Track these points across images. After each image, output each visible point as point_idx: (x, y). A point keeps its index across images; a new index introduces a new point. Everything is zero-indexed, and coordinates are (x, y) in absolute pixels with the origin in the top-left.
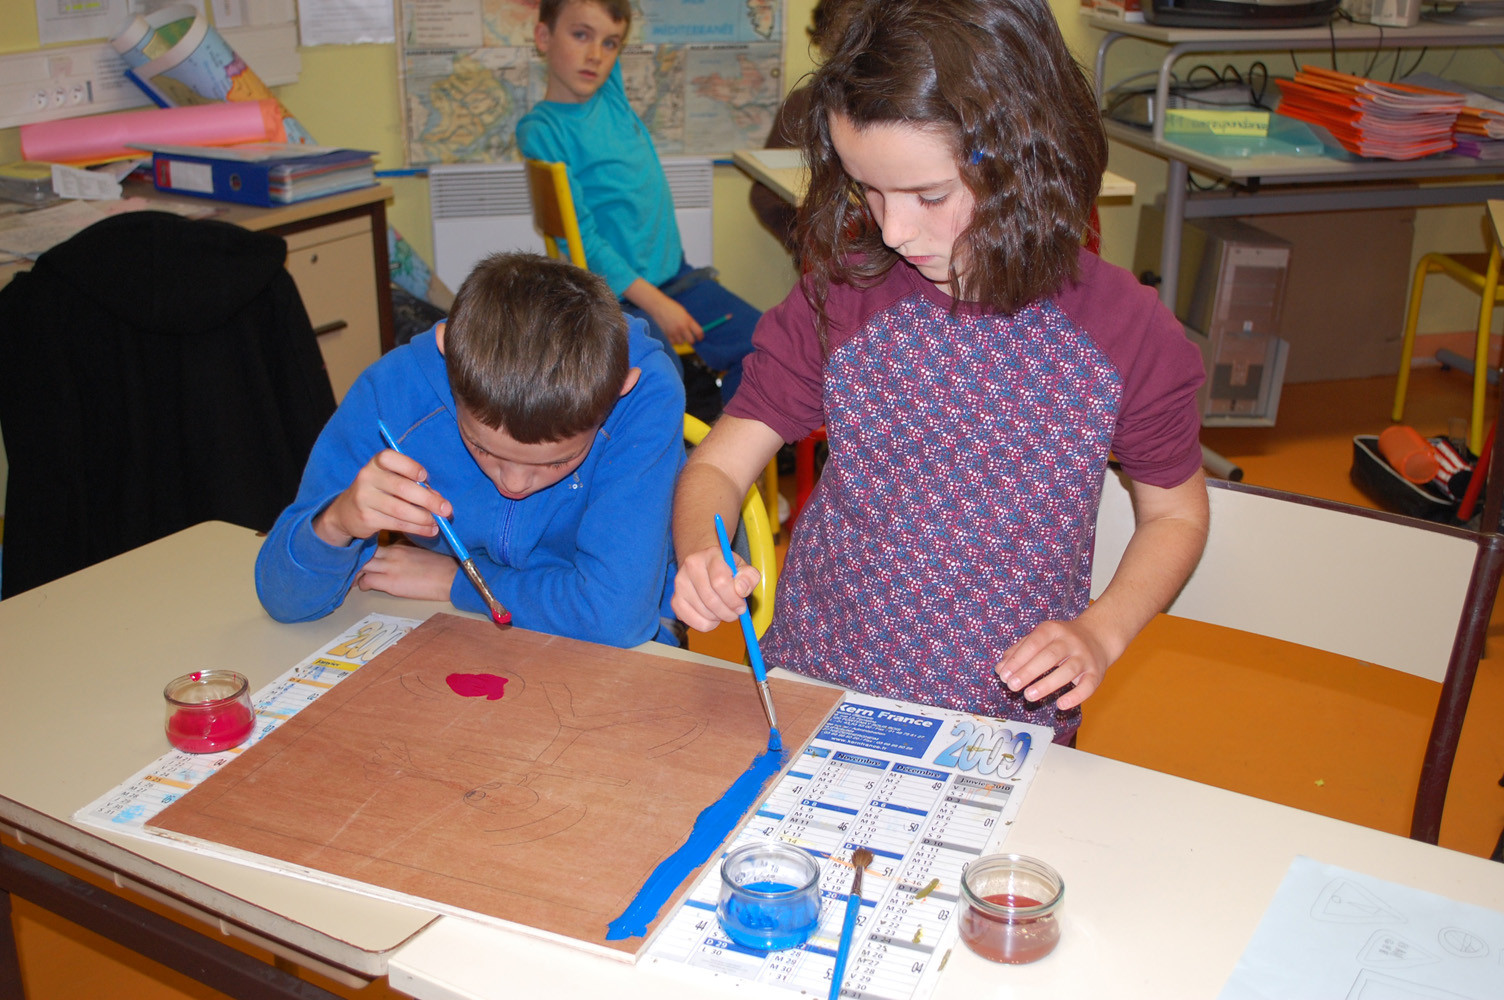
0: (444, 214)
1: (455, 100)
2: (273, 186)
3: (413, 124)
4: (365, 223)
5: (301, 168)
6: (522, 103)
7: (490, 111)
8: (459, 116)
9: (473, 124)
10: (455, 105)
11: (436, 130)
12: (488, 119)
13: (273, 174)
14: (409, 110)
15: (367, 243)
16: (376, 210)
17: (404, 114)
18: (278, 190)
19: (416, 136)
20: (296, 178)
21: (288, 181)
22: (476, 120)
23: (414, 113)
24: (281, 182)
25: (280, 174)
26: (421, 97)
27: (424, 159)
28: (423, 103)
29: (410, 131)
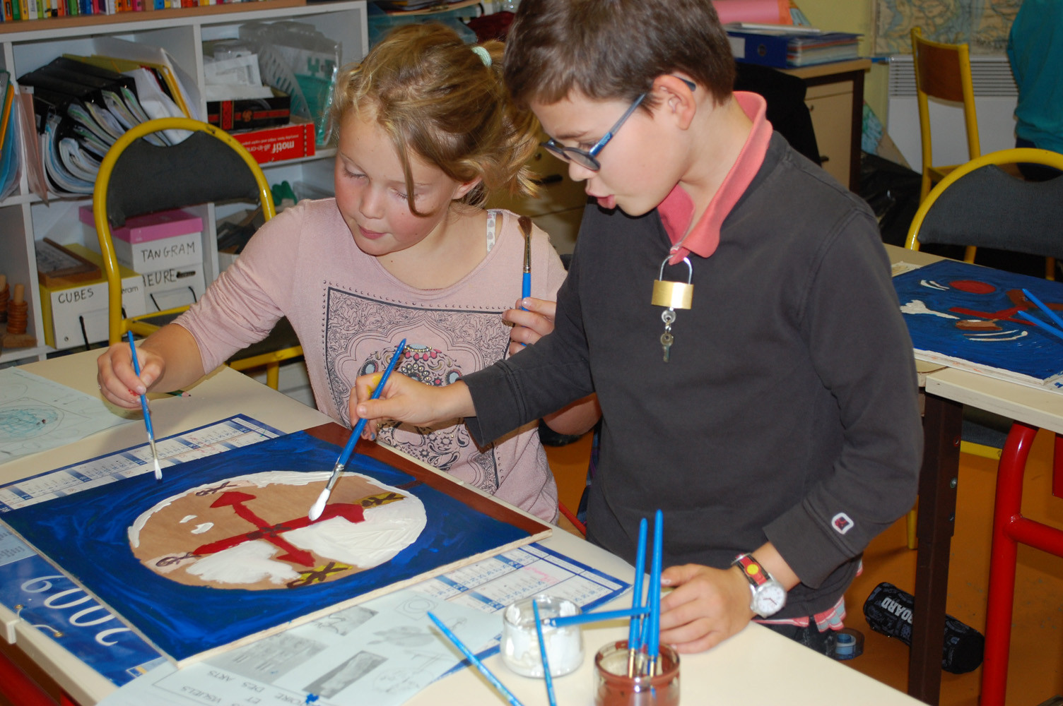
0: (897, 93)
1: (915, 6)
2: (789, 54)
3: (880, 24)
4: (848, 86)
5: (809, 42)
6: (968, 9)
7: (941, 15)
8: (917, 18)
9: (927, 24)
10: (914, 10)
11: (897, 28)
12: (939, 21)
13: (790, 45)
14: (878, 13)
15: (848, 100)
16: (857, 77)
17: (874, 15)
18: (792, 57)
19: (881, 33)
20: (805, 49)
21: (800, 50)
22: (930, 22)
23: (881, 15)
24: (794, 51)
25: (793, 45)
26: (888, 3)
27: (886, 50)
28: (889, 7)
29: (877, 28)
